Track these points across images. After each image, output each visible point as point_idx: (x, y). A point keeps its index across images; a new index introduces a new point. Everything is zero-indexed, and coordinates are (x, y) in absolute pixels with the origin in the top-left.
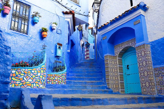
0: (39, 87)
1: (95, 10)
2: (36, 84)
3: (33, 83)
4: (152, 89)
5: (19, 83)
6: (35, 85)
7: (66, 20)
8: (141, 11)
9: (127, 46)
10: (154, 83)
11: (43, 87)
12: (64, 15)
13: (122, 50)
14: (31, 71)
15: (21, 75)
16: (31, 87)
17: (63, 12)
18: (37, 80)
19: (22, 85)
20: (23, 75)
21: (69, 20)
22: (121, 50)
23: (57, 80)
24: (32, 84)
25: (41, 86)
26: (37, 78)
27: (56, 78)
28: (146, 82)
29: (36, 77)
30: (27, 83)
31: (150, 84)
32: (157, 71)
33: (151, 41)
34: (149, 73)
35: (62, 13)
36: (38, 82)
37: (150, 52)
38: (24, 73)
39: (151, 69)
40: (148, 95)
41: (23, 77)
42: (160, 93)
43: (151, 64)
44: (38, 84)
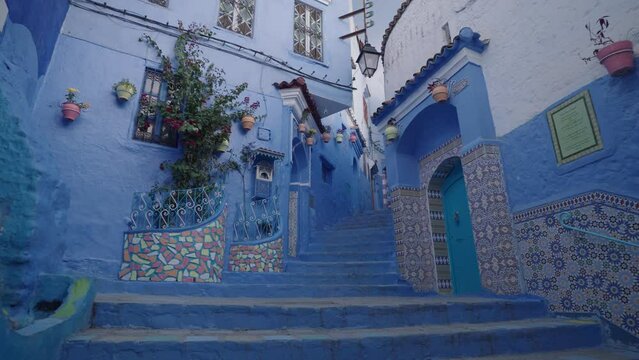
0: (197, 280)
1: (367, 68)
2: (189, 271)
3: (183, 270)
4: (506, 279)
5: (147, 270)
6: (186, 274)
7: (286, 103)
8: (466, 54)
9: (449, 157)
10: (513, 259)
11: (211, 280)
12: (280, 91)
13: (438, 171)
14: (177, 237)
15: (153, 248)
16: (177, 278)
17: (275, 85)
18: (194, 261)
19: (155, 273)
20: (157, 247)
21: (293, 102)
22: (434, 170)
23: (253, 260)
24: (180, 272)
25: (206, 277)
26: (193, 255)
27: (251, 256)
28: (491, 259)
29: (190, 253)
30: (166, 268)
31: (502, 263)
32: (521, 222)
33: (502, 135)
34: (497, 230)
35: (273, 87)
36: (196, 267)
37: (498, 165)
38: (160, 244)
39: (505, 217)
40: (496, 297)
41: (156, 253)
42: (534, 289)
43: (504, 201)
44: (195, 270)
